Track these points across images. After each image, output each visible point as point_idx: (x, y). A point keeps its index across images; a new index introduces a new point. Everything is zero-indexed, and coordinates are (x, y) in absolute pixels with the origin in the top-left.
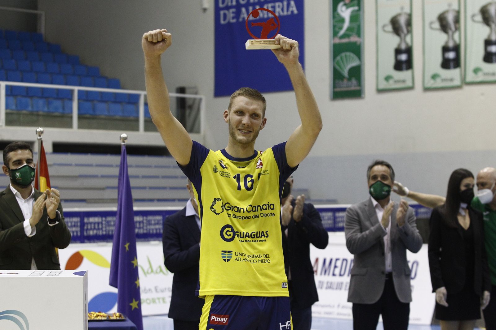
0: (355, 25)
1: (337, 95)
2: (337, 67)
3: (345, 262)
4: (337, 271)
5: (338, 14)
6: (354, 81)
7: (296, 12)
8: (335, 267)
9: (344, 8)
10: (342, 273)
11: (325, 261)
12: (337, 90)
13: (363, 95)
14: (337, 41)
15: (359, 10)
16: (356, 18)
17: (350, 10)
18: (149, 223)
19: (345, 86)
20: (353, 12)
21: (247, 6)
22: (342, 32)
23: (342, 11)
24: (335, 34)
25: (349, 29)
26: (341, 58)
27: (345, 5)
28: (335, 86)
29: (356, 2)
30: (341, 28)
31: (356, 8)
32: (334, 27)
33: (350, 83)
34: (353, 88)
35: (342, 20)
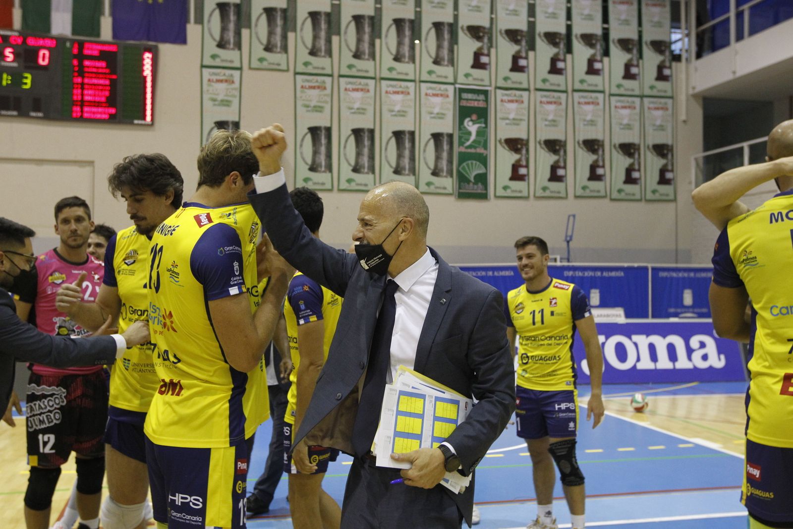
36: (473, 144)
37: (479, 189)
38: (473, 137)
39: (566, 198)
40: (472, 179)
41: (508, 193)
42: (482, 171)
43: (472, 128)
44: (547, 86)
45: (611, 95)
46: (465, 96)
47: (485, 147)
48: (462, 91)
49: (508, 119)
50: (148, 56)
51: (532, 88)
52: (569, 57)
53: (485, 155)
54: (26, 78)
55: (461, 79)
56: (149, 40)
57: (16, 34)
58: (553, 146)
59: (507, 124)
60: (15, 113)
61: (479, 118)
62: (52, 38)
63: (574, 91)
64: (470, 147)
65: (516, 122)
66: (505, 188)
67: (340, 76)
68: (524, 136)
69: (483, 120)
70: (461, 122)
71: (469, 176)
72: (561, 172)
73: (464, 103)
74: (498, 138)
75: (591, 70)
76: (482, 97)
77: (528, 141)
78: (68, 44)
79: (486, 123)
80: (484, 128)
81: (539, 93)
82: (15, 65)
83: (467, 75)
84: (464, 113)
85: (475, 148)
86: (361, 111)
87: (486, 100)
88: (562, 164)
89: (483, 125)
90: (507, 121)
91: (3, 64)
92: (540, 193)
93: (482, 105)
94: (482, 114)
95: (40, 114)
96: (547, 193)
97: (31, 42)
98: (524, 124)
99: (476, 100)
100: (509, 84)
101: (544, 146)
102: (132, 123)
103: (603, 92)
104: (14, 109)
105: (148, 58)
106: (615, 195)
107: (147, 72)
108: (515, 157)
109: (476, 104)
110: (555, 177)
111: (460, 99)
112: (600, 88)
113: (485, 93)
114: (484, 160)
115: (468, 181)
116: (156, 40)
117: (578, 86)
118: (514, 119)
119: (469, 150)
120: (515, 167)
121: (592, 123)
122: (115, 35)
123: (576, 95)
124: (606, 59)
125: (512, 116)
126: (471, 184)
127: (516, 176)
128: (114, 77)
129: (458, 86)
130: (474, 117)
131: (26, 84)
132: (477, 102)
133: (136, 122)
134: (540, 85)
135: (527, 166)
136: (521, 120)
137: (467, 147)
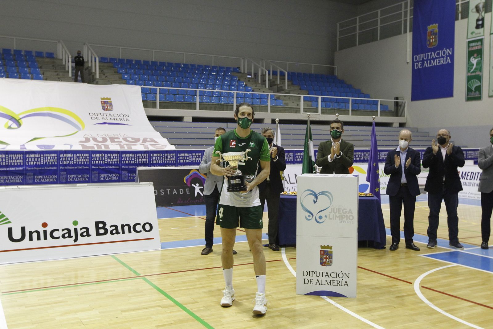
0: (479, 67)
1: (469, 99)
2: (469, 86)
3: (472, 174)
4: (469, 178)
5: (471, 62)
6: (477, 92)
7: (450, 62)
8: (468, 175)
9: (473, 59)
10: (471, 178)
11: (463, 173)
12: (469, 97)
13: (481, 99)
14: (470, 74)
15: (481, 59)
16: (479, 64)
17: (477, 60)
18: (382, 155)
19: (472, 95)
20: (478, 61)
21: (427, 61)
22: (472, 70)
23: (472, 61)
24: (469, 71)
25: (475, 69)
26: (472, 82)
27: (474, 57)
28: (468, 95)
29: (480, 56)
30: (472, 69)
31: (480, 59)
32: (468, 68)
33: (475, 93)
34: (477, 96)
35: (473, 65)
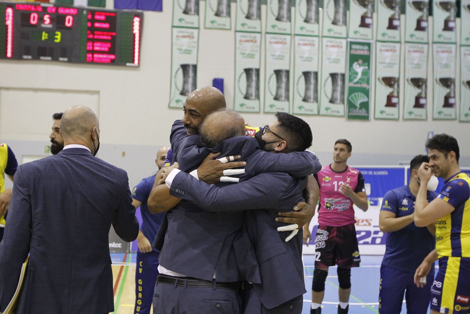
36: (360, 81)
37: (363, 112)
38: (359, 76)
39: (426, 120)
40: (358, 105)
41: (384, 116)
42: (365, 100)
43: (359, 69)
44: (414, 39)
45: (461, 46)
46: (354, 47)
47: (368, 82)
48: (352, 43)
49: (384, 63)
50: (136, 20)
51: (403, 41)
52: (430, 18)
53: (368, 89)
54: (57, 35)
55: (351, 35)
56: (138, 8)
57: (51, 6)
58: (417, 82)
59: (384, 67)
60: (49, 58)
61: (364, 62)
62: (74, 8)
63: (434, 43)
64: (357, 83)
65: (390, 65)
66: (382, 112)
67: (267, 33)
68: (396, 75)
69: (366, 64)
70: (351, 65)
71: (356, 103)
72: (422, 101)
73: (353, 52)
74: (377, 77)
75: (447, 28)
76: (366, 48)
77: (399, 79)
78: (85, 12)
79: (369, 66)
80: (367, 69)
81: (408, 45)
82: (50, 26)
83: (356, 32)
84: (353, 59)
85: (361, 83)
86: (281, 57)
87: (369, 50)
88: (423, 95)
89: (367, 67)
90: (384, 65)
91: (43, 25)
92: (407, 116)
93: (366, 53)
94: (366, 60)
95: (66, 59)
96: (413, 116)
97: (61, 11)
98: (396, 67)
99: (362, 50)
100: (386, 38)
101: (410, 82)
102: (125, 65)
103: (455, 43)
104: (49, 56)
105: (137, 21)
106: (463, 118)
107: (136, 30)
108: (389, 90)
109: (361, 53)
110: (418, 105)
111: (351, 49)
112: (453, 40)
113: (369, 45)
114: (366, 92)
115: (355, 107)
116: (142, 9)
117: (436, 39)
118: (389, 63)
119: (356, 85)
120: (389, 98)
121: (446, 66)
122: (116, 6)
123: (435, 46)
124: (458, 20)
125: (387, 61)
126: (357, 110)
127: (390, 104)
128: (114, 34)
129: (349, 40)
130: (360, 62)
131: (57, 39)
132: (362, 51)
133: (128, 64)
134: (408, 39)
135: (398, 97)
136: (394, 64)
137: (355, 83)
